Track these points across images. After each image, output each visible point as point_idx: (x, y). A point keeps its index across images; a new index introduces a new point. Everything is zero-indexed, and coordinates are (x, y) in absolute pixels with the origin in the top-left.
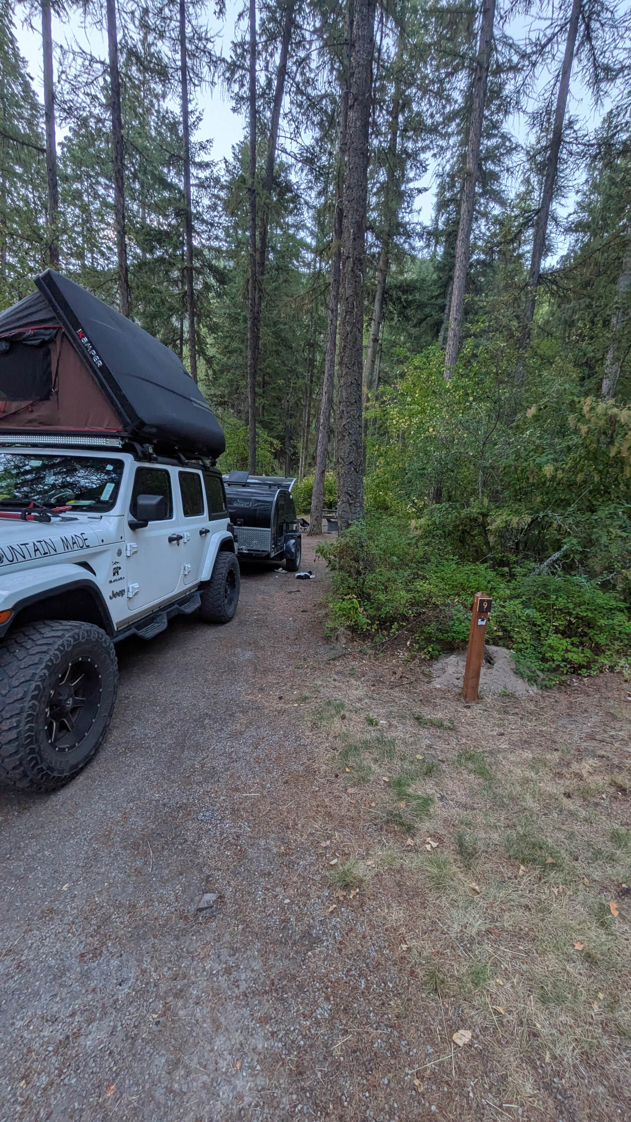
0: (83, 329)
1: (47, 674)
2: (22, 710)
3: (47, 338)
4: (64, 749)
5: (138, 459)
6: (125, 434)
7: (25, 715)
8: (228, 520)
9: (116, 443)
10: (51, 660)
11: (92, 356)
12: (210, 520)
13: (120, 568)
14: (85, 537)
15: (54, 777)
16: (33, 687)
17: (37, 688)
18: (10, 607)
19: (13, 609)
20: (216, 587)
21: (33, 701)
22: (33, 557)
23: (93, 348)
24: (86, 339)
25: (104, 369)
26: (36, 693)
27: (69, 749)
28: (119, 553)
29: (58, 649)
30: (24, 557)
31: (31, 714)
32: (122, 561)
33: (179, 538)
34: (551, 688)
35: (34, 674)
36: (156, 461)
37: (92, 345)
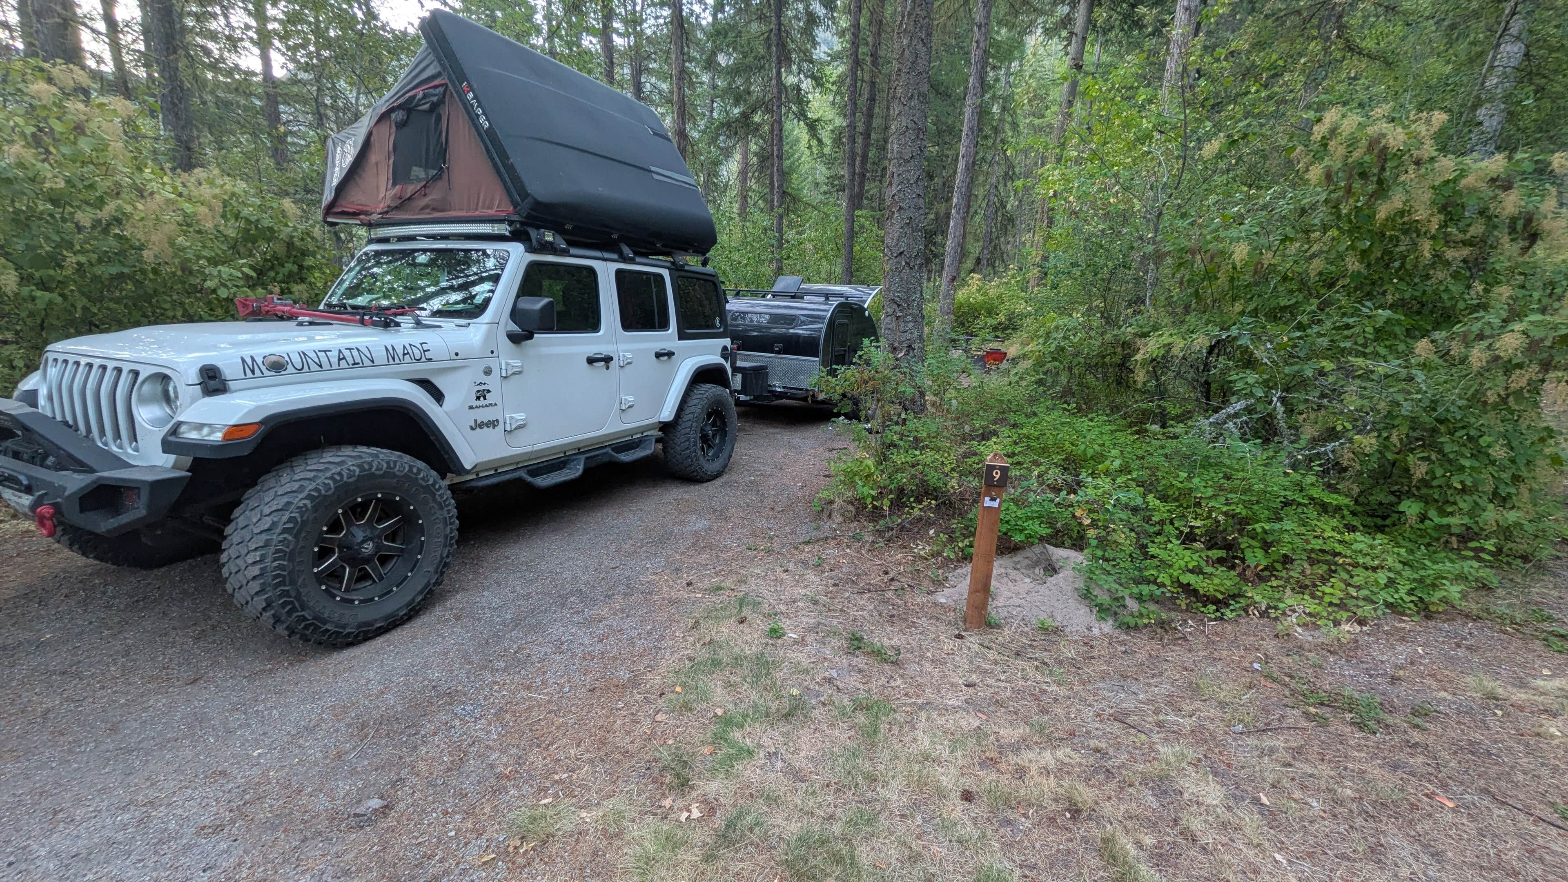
0: (468, 83)
1: (309, 506)
2: (267, 544)
3: (435, 99)
4: (352, 601)
5: (530, 249)
6: (515, 217)
7: (272, 549)
8: (727, 342)
9: (503, 229)
10: (316, 489)
11: (478, 116)
12: (680, 339)
13: (489, 391)
14: (425, 347)
15: (327, 630)
16: (285, 518)
17: (291, 520)
18: (257, 420)
19: (261, 423)
20: (683, 432)
21: (286, 535)
22: (335, 366)
23: (479, 106)
24: (471, 95)
25: (490, 132)
26: (291, 525)
27: (361, 602)
28: (488, 372)
29: (331, 478)
30: (321, 366)
31: (280, 551)
32: (493, 382)
33: (608, 360)
34: (1136, 628)
35: (289, 503)
36: (565, 253)
37: (478, 101)
